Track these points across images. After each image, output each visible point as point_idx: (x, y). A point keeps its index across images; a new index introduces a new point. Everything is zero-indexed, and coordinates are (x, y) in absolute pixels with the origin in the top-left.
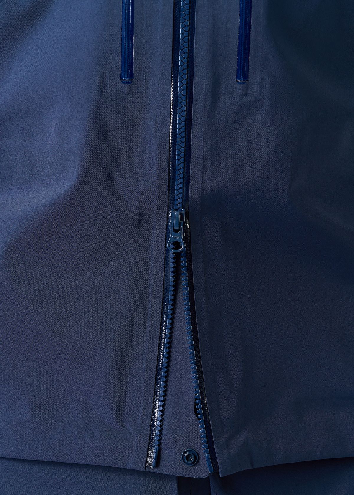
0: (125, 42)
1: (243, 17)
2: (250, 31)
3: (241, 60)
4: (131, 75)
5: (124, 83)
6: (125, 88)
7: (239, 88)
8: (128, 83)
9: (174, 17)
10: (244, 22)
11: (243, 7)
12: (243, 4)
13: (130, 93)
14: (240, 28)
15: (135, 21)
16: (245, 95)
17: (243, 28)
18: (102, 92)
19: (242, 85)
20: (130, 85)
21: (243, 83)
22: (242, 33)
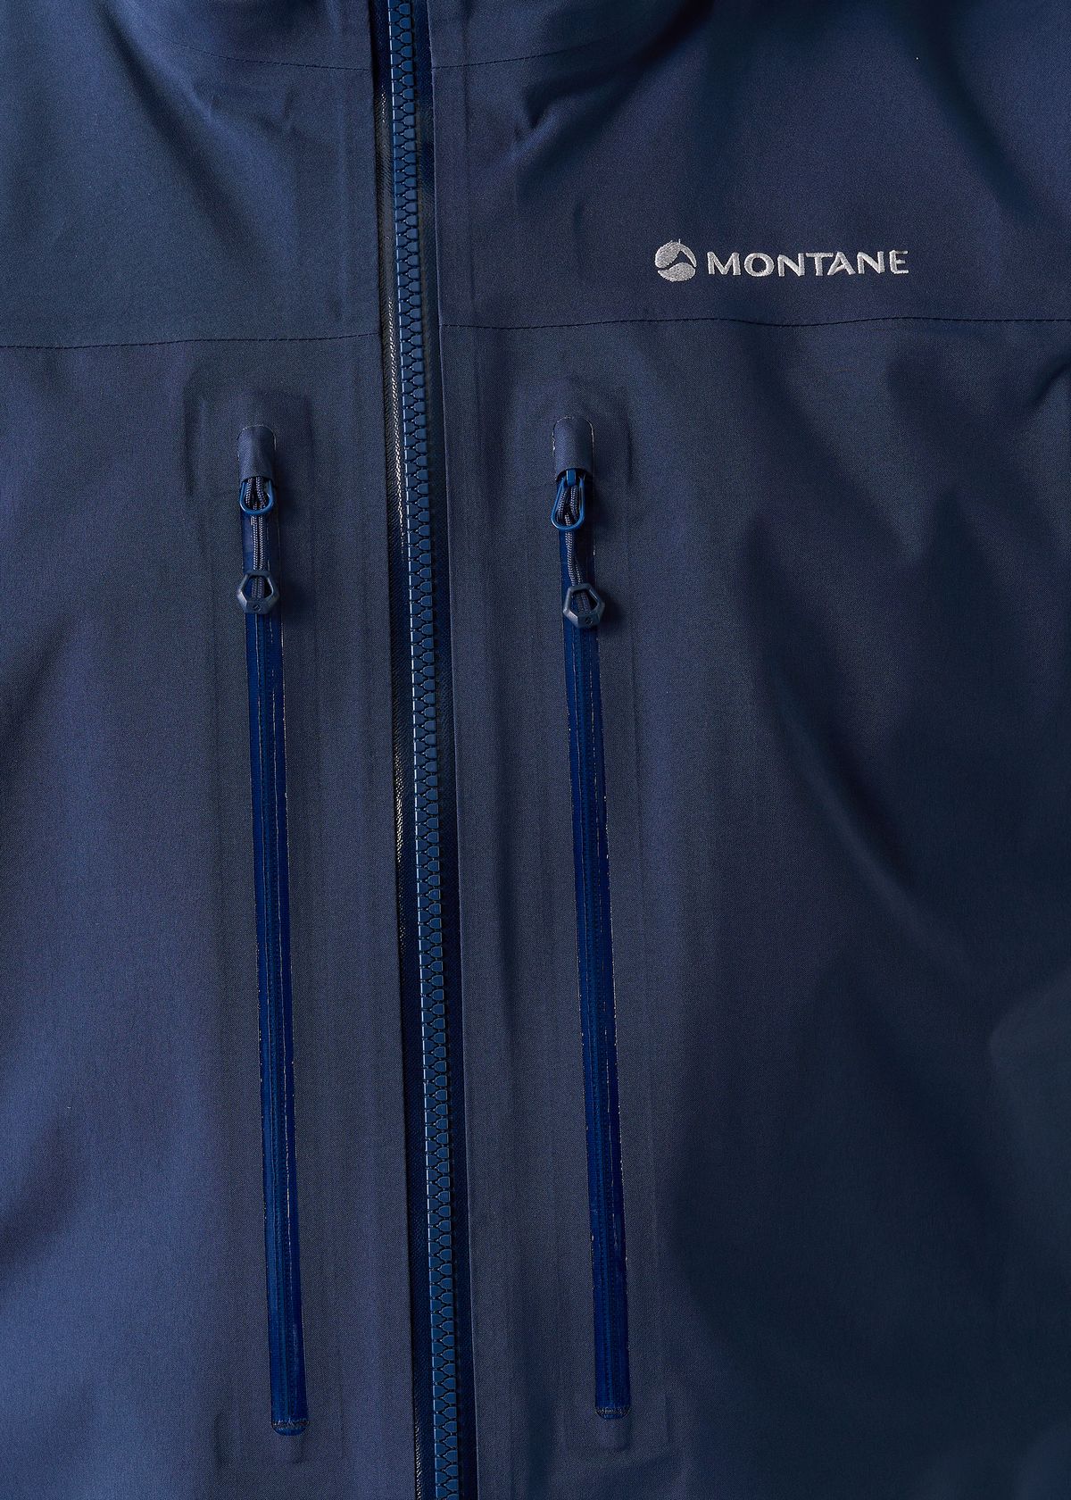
0: (280, 1324)
1: (601, 1243)
2: (625, 1277)
3: (606, 1354)
4: (300, 1411)
5: (283, 1433)
6: (283, 1447)
7: (605, 1431)
8: (293, 1433)
9: (410, 1254)
10: (604, 1256)
11: (599, 1217)
12: (599, 1207)
13: (300, 1459)
14: (597, 1272)
15: (302, 1267)
16: (626, 1445)
17: (605, 1271)
18: (221, 1460)
19: (613, 1423)
20: (299, 1437)
21: (617, 1416)
22: (603, 1284)
